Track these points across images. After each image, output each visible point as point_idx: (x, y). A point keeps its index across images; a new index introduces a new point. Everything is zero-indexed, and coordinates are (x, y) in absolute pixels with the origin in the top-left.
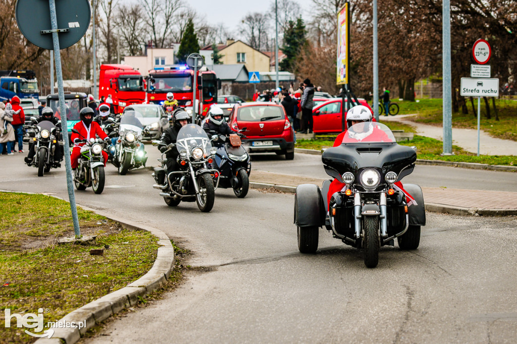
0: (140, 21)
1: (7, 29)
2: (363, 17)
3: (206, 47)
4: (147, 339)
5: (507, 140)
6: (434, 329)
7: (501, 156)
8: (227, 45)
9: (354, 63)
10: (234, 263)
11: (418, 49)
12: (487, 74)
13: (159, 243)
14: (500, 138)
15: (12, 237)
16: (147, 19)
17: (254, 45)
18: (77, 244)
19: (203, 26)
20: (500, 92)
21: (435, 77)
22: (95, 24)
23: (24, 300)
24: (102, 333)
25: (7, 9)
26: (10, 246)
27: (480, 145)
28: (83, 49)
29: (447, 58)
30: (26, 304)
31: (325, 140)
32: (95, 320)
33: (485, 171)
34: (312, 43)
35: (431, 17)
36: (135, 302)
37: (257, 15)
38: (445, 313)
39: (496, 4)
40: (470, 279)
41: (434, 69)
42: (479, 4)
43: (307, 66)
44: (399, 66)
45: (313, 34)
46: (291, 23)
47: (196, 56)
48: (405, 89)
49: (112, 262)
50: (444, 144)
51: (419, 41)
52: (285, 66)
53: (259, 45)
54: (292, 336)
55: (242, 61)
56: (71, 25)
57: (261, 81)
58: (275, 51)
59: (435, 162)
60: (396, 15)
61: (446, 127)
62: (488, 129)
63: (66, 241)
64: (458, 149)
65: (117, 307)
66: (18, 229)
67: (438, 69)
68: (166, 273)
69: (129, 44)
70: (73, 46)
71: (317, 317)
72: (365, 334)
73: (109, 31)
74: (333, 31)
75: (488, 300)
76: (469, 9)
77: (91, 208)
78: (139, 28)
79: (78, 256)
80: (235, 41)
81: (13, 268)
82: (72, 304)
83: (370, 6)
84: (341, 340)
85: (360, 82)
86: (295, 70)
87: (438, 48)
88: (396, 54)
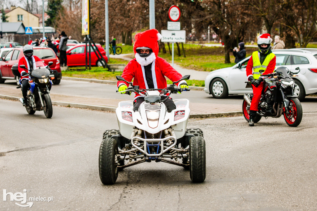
8: (11, 9)
9: (93, 21)
10: (16, 150)
11: (134, 12)
12: (178, 28)
14: (187, 68)
17: (29, 9)
20: (186, 39)
29: (153, 18)
31: (75, 71)
34: (66, 8)
41: (145, 24)
43: (63, 23)
44: (122, 23)
45: (67, 3)
48: (126, 37)
51: (135, 7)
52: (49, 23)
53: (32, 10)
55: (21, 20)
57: (33, 33)
58: (42, 13)
62: (179, 63)
67: (147, 25)
71: (70, 184)
74: (79, 1)
80: (16, 7)
84: (85, 199)
85: (98, 33)
86: (55, 25)
87: (147, 11)
88: (120, 15)
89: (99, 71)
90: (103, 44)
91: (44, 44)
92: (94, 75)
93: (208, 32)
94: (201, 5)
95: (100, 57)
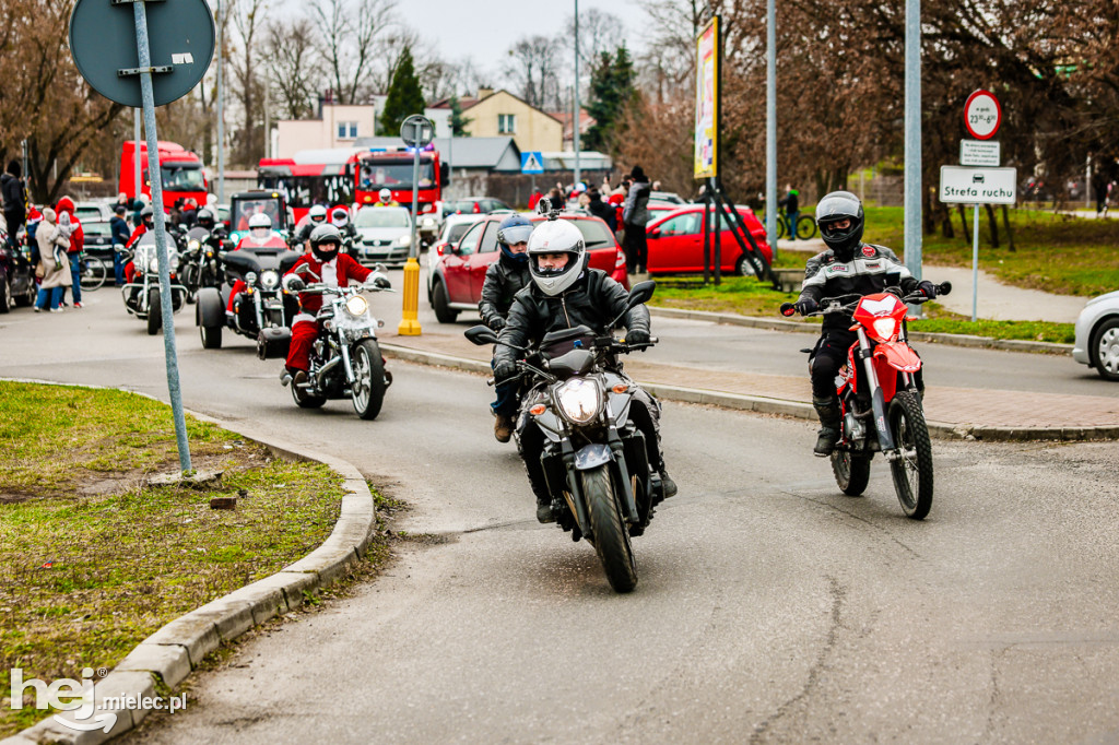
0: (308, 51)
1: (51, 65)
2: (749, 45)
3: (438, 102)
4: (320, 675)
5: (1031, 291)
6: (884, 663)
7: (1019, 323)
8: (480, 98)
9: (728, 136)
10: (490, 528)
11: (856, 109)
12: (993, 159)
13: (344, 486)
14: (1018, 285)
15: (59, 472)
16: (324, 47)
17: (532, 99)
18: (186, 487)
19: (432, 62)
20: (1018, 193)
21: (889, 163)
22: (223, 57)
23: (82, 596)
24: (234, 663)
25: (51, 26)
26: (55, 489)
27: (979, 299)
28: (199, 105)
29: (914, 127)
30: (85, 604)
31: (670, 287)
32: (219, 636)
33: (987, 352)
34: (647, 96)
35: (882, 45)
36: (298, 603)
37: (538, 40)
38: (908, 631)
39: (1010, 20)
40: (958, 566)
41: (887, 148)
42: (977, 20)
43: (636, 141)
44: (818, 142)
45: (649, 79)
46: (606, 57)
47: (419, 120)
49: (252, 523)
51: (858, 94)
52: (592, 141)
53: (542, 100)
54: (606, 674)
55: (509, 130)
56: (178, 59)
57: (545, 171)
58: (573, 111)
60: (812, 41)
62: (995, 269)
63: (164, 481)
64: (934, 307)
65: (262, 611)
66: (70, 457)
67: (895, 149)
69: (288, 96)
70: (179, 101)
71: (654, 636)
72: (749, 670)
73: (249, 71)
74: (687, 73)
75: (992, 608)
76: (958, 30)
77: (212, 416)
78: (308, 65)
80: (495, 91)
81: (61, 532)
82: (174, 604)
83: (762, 25)
84: (702, 682)
85: (741, 173)
86: (613, 147)
87: (895, 107)
88: (812, 119)
89: (747, 289)
90: (758, 205)
91: (577, 206)
92: (729, 302)
93: (1085, 173)
94: (1067, 89)
95: (748, 246)
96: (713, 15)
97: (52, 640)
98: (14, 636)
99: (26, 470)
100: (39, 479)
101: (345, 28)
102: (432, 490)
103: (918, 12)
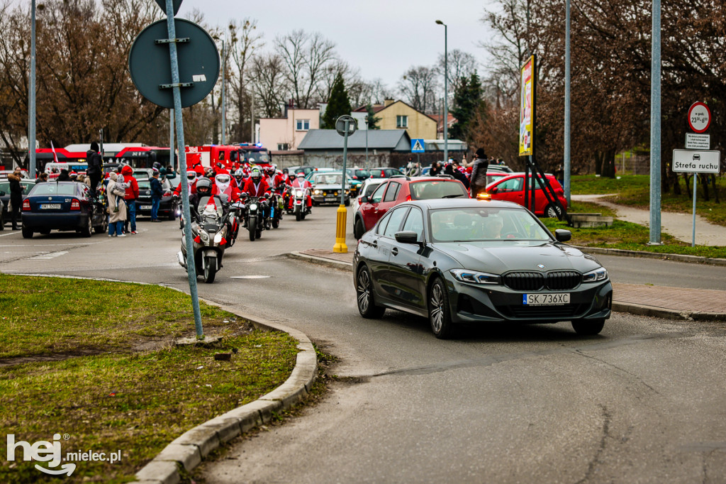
1: (118, 83)
2: (553, 73)
3: (359, 108)
4: (283, 465)
6: (636, 460)
7: (721, 247)
8: (385, 105)
9: (540, 130)
10: (390, 373)
11: (620, 114)
12: (706, 145)
13: (298, 347)
14: (721, 224)
15: (120, 336)
17: (418, 106)
18: (199, 346)
19: (356, 82)
21: (641, 148)
22: (225, 79)
23: (134, 414)
24: (228, 456)
26: (118, 347)
27: (696, 233)
28: (210, 108)
29: (656, 125)
30: (135, 419)
32: (219, 439)
33: (701, 266)
34: (489, 104)
35: (637, 74)
36: (269, 419)
37: (422, 69)
39: (717, 58)
40: (682, 399)
42: (696, 58)
43: (483, 133)
44: (595, 135)
45: (491, 94)
46: (464, 80)
47: (348, 119)
48: (603, 162)
49: (241, 369)
50: (650, 231)
51: (621, 104)
52: (455, 133)
53: (424, 107)
54: (461, 465)
55: (404, 126)
56: (196, 78)
57: (426, 151)
58: (444, 114)
59: (639, 253)
60: (593, 71)
61: (653, 210)
63: (186, 342)
64: (668, 238)
65: (246, 424)
66: (128, 327)
68: (307, 383)
69: (266, 104)
71: (492, 442)
72: (551, 464)
73: (242, 88)
75: (704, 426)
76: (684, 65)
77: (217, 302)
78: (278, 84)
79: (200, 361)
80: (395, 101)
81: (121, 374)
82: (191, 419)
83: (561, 61)
85: (548, 153)
86: (468, 137)
87: (644, 113)
88: (593, 119)
89: (551, 226)
95: (552, 199)
96: (531, 54)
97: (114, 441)
98: (91, 438)
99: (100, 335)
100: (108, 340)
101: (302, 61)
102: (353, 349)
103: (660, 54)
